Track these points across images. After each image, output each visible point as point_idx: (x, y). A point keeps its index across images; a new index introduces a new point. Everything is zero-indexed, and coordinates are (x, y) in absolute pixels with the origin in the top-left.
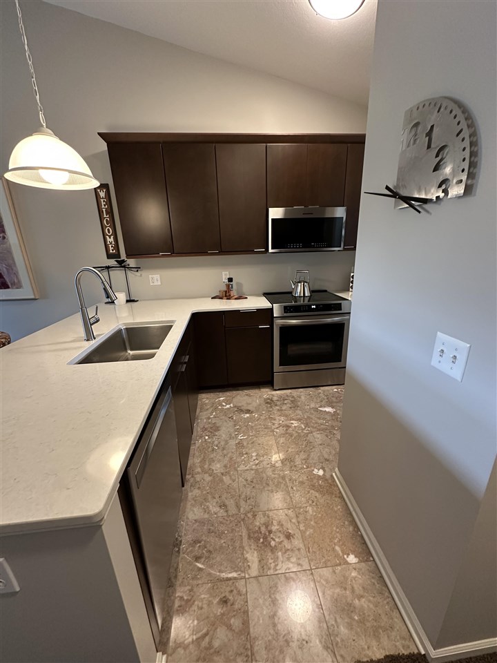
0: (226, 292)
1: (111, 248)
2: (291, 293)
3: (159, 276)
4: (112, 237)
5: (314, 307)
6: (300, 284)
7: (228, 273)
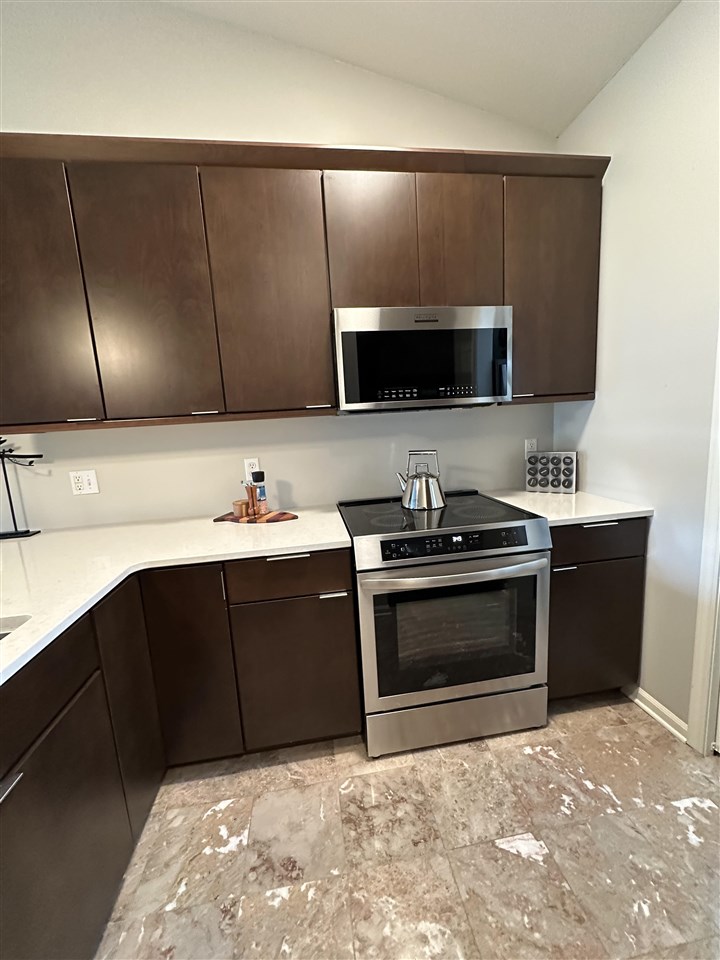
0: (247, 504)
2: (399, 499)
3: (92, 472)
5: (459, 538)
6: (417, 482)
7: (255, 461)
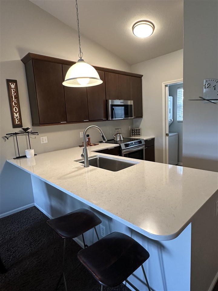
1: (17, 121)
3: (46, 137)
4: (18, 113)
